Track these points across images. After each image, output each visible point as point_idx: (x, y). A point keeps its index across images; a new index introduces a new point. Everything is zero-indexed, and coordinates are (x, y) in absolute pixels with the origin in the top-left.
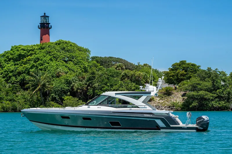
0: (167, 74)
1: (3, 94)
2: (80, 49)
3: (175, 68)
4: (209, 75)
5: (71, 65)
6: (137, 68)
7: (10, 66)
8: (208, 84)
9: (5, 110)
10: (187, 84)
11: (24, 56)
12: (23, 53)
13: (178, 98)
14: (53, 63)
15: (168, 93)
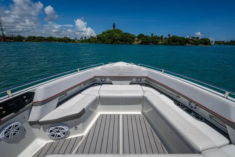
0: (138, 36)
1: (106, 40)
2: (121, 31)
3: (140, 35)
4: (146, 37)
5: (119, 34)
6: (132, 35)
7: (107, 34)
8: (146, 39)
9: (106, 43)
10: (142, 39)
11: (110, 32)
12: (109, 31)
13: (140, 42)
14: (115, 34)
15: (138, 41)
